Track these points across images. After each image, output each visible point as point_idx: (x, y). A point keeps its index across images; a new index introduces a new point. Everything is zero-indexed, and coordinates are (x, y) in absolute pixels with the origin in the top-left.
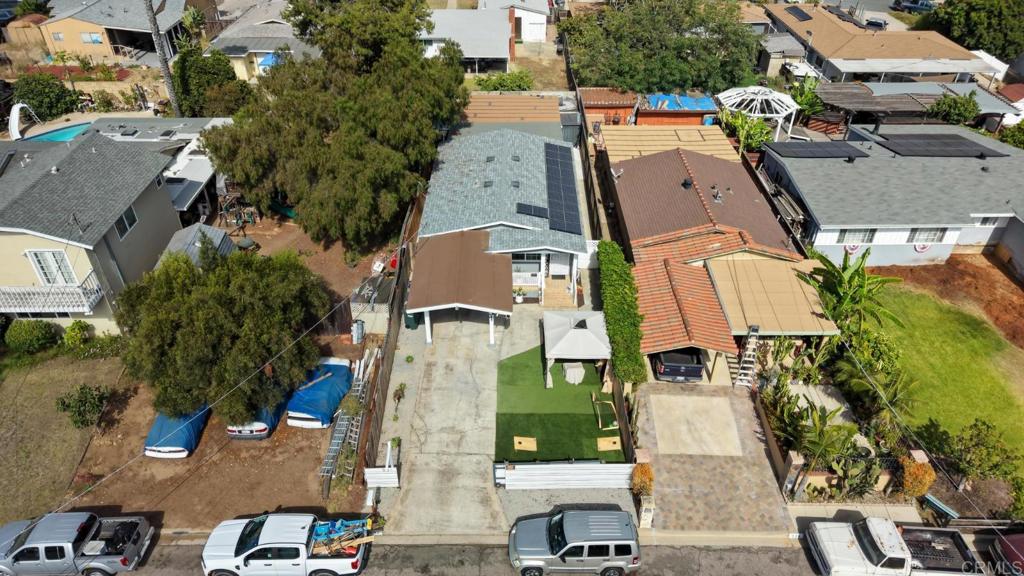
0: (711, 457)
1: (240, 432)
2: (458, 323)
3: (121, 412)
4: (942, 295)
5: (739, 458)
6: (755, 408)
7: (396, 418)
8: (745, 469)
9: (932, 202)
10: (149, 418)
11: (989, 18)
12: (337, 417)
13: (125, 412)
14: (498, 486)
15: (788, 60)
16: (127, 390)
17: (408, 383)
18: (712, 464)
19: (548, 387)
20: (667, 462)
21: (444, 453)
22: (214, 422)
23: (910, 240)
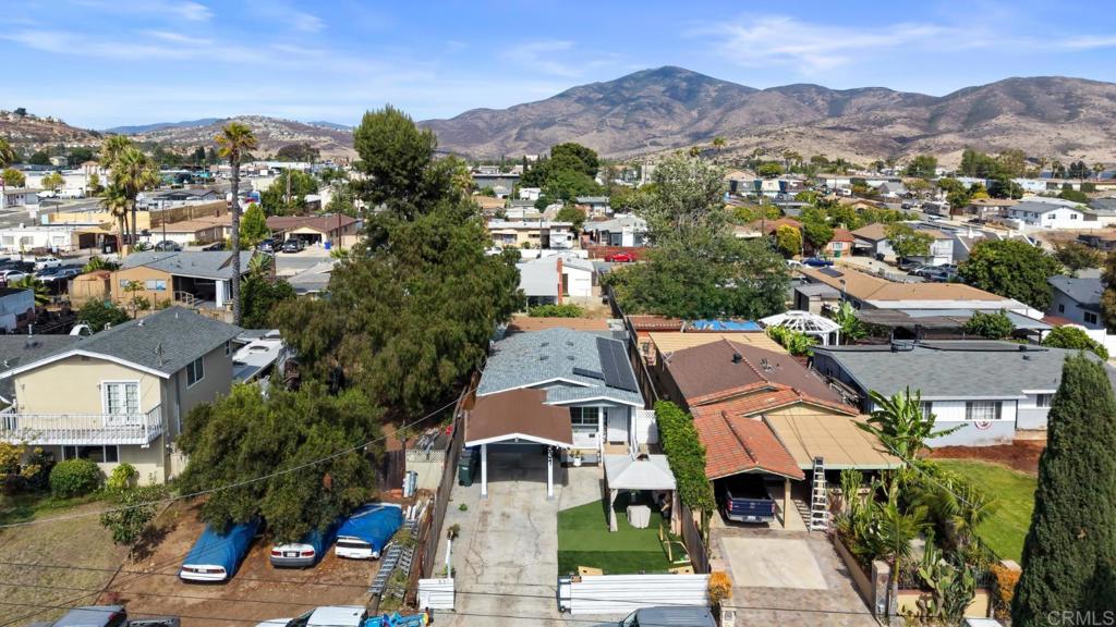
0: (794, 590)
1: (285, 554)
2: (513, 483)
3: (156, 545)
4: (1015, 467)
5: (824, 591)
6: (835, 549)
8: (832, 600)
9: (980, 380)
10: (185, 550)
11: (1010, 271)
12: (387, 549)
13: (160, 545)
14: (562, 610)
15: (826, 303)
16: (165, 527)
17: (462, 526)
18: (795, 596)
19: (612, 530)
20: (747, 593)
21: (502, 584)
22: (255, 555)
23: (969, 416)
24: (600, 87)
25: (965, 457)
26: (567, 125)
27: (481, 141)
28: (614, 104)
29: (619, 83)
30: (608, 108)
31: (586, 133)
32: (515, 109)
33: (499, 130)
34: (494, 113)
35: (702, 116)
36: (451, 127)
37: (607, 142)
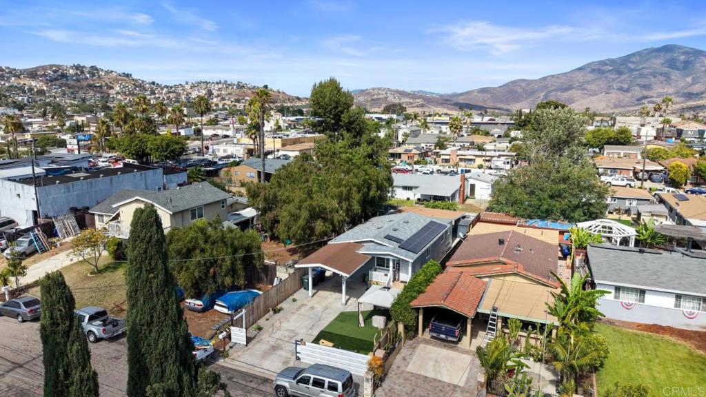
0: (440, 381)
1: (190, 303)
5: (459, 387)
7: (267, 320)
8: (459, 392)
14: (297, 359)
17: (285, 308)
18: (437, 384)
19: (360, 326)
20: (408, 375)
21: (281, 339)
23: (677, 305)
24: (612, 62)
25: (663, 334)
26: (583, 90)
27: (517, 100)
28: (620, 73)
29: (626, 60)
30: (617, 76)
31: (597, 95)
32: (544, 79)
33: (532, 93)
34: (529, 82)
35: (695, 82)
36: (499, 92)
37: (613, 101)
